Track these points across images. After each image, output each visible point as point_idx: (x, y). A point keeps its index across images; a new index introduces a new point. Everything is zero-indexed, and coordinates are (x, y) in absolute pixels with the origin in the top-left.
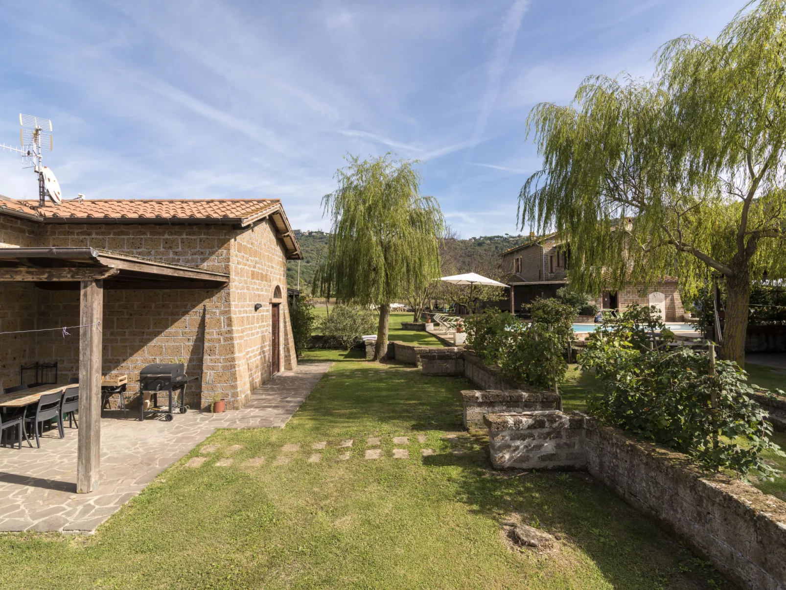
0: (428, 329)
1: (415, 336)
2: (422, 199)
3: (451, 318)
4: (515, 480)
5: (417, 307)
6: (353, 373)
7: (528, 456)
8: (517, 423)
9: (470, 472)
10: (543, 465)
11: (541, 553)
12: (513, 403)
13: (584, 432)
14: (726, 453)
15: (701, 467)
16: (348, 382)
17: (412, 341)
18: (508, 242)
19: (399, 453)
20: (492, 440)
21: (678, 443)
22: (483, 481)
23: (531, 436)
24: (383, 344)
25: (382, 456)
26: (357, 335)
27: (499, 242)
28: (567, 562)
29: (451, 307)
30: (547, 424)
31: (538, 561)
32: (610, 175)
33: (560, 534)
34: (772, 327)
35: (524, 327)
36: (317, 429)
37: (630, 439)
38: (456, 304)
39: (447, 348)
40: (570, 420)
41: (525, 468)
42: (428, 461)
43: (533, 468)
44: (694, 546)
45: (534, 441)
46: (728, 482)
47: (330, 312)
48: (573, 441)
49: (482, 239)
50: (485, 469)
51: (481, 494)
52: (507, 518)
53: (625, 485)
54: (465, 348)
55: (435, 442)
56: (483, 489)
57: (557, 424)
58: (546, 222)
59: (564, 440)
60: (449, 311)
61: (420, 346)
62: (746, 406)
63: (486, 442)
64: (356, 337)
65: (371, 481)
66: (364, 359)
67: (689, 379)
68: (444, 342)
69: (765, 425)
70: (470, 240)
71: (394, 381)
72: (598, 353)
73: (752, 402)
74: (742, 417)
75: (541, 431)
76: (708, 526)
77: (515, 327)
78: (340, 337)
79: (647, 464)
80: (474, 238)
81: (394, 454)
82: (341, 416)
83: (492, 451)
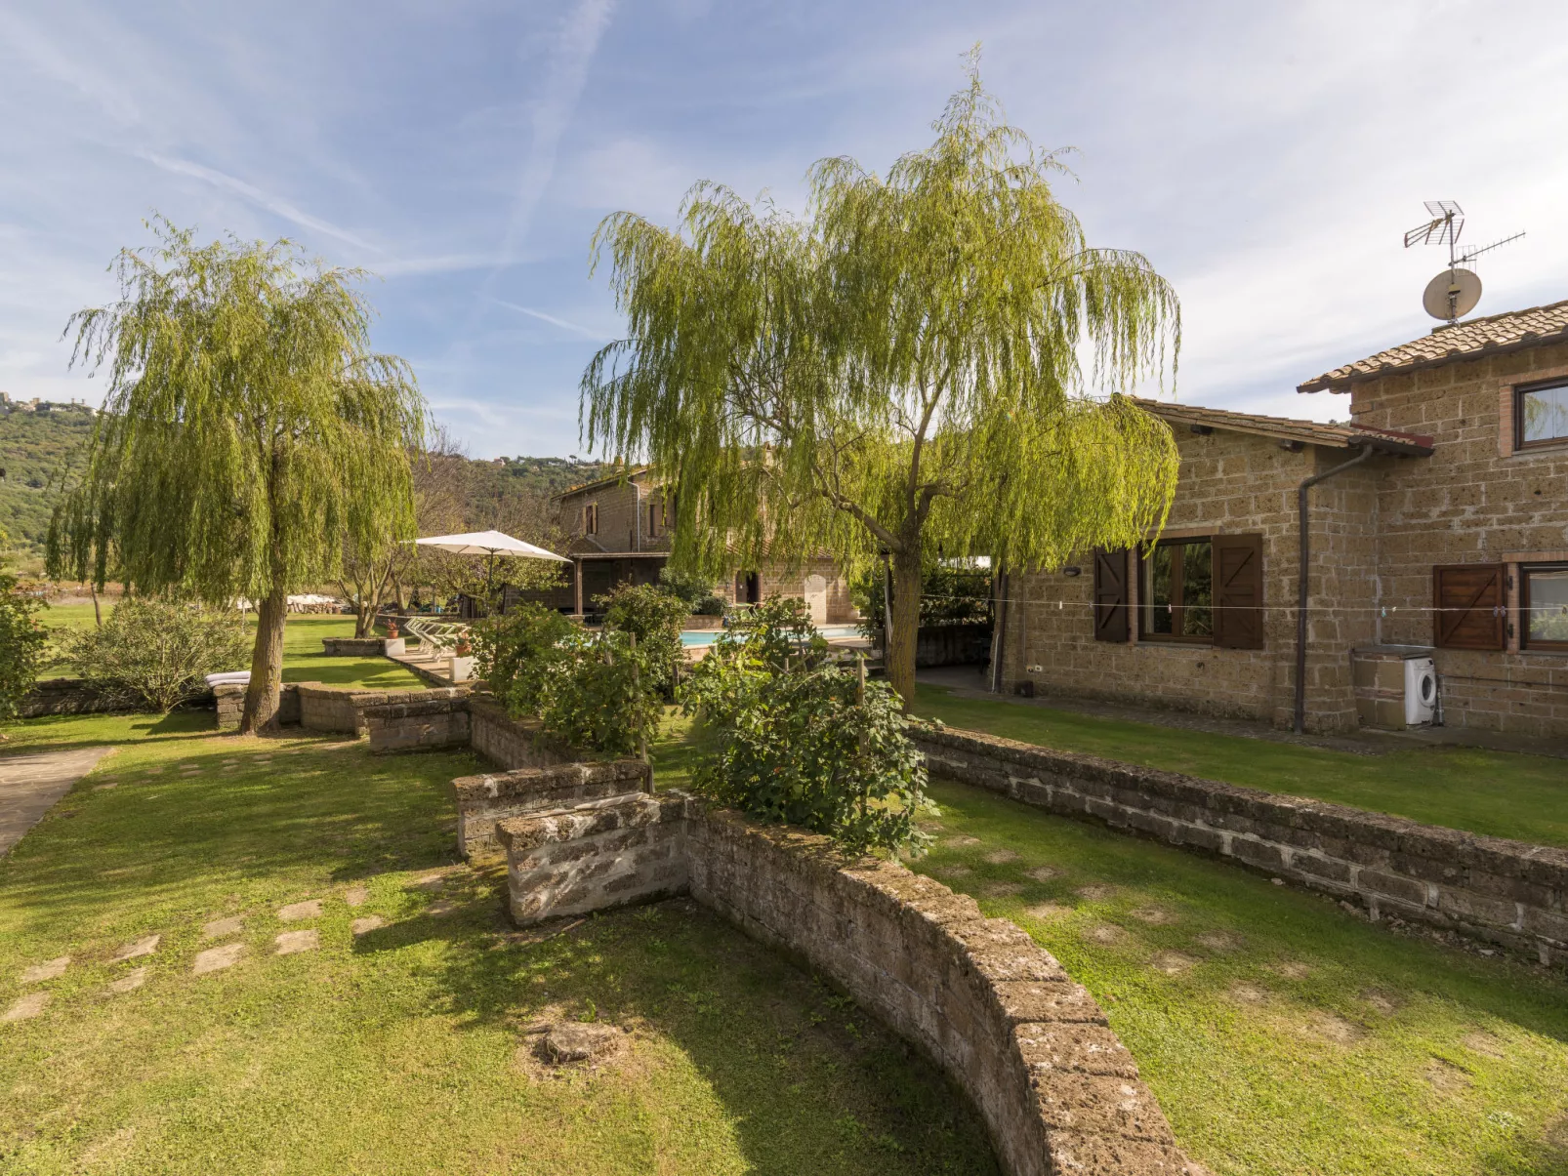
0: (390, 651)
1: (357, 668)
2: (372, 360)
3: (446, 625)
4: (557, 940)
5: (365, 604)
6: (173, 770)
7: (584, 889)
8: (565, 828)
9: (464, 947)
10: (612, 899)
11: (594, 1067)
12: (561, 790)
13: (684, 826)
14: (875, 823)
15: (844, 852)
16: (154, 793)
17: (349, 680)
18: (576, 473)
19: (290, 942)
20: (513, 872)
21: (818, 819)
22: (492, 959)
23: (592, 848)
24: (267, 691)
25: (244, 957)
26: (194, 672)
27: (557, 470)
28: (639, 1068)
29: (451, 602)
30: (620, 822)
31: (588, 1083)
32: (739, 368)
33: (631, 1021)
34: (950, 627)
35: (587, 640)
36: (40, 928)
37: (752, 824)
38: (461, 596)
39: (431, 691)
40: (661, 807)
41: (578, 912)
42: (366, 944)
43: (594, 910)
44: (832, 978)
45: (597, 858)
46: (874, 868)
47: (104, 619)
48: (666, 845)
49: (522, 462)
50: (497, 932)
51: (485, 985)
52: (534, 1019)
53: (744, 905)
54: (473, 688)
55: (387, 899)
56: (490, 973)
57: (637, 819)
58: (631, 441)
59: (651, 846)
60: (447, 610)
61: (366, 690)
62: (898, 748)
63: (505, 877)
64: (189, 680)
65: (206, 1023)
66: (213, 732)
67: (830, 714)
68: (428, 678)
69: (919, 773)
70: (496, 461)
71: (294, 776)
72: (710, 683)
73: (906, 741)
74: (895, 764)
75: (610, 837)
76: (849, 941)
77: (569, 640)
78: (136, 682)
79: (774, 862)
80: (506, 459)
81: (278, 947)
82: (124, 881)
83: (512, 892)
